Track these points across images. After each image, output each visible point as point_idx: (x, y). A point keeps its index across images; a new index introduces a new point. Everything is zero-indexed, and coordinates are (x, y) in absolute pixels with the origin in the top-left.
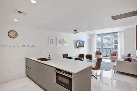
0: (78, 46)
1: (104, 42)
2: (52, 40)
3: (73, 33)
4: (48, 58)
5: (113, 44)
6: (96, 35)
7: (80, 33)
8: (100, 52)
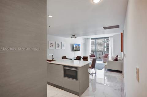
0: (74, 49)
1: (98, 46)
2: (52, 43)
3: (71, 37)
4: (51, 59)
5: (105, 48)
6: (90, 39)
7: (78, 38)
8: (94, 54)
